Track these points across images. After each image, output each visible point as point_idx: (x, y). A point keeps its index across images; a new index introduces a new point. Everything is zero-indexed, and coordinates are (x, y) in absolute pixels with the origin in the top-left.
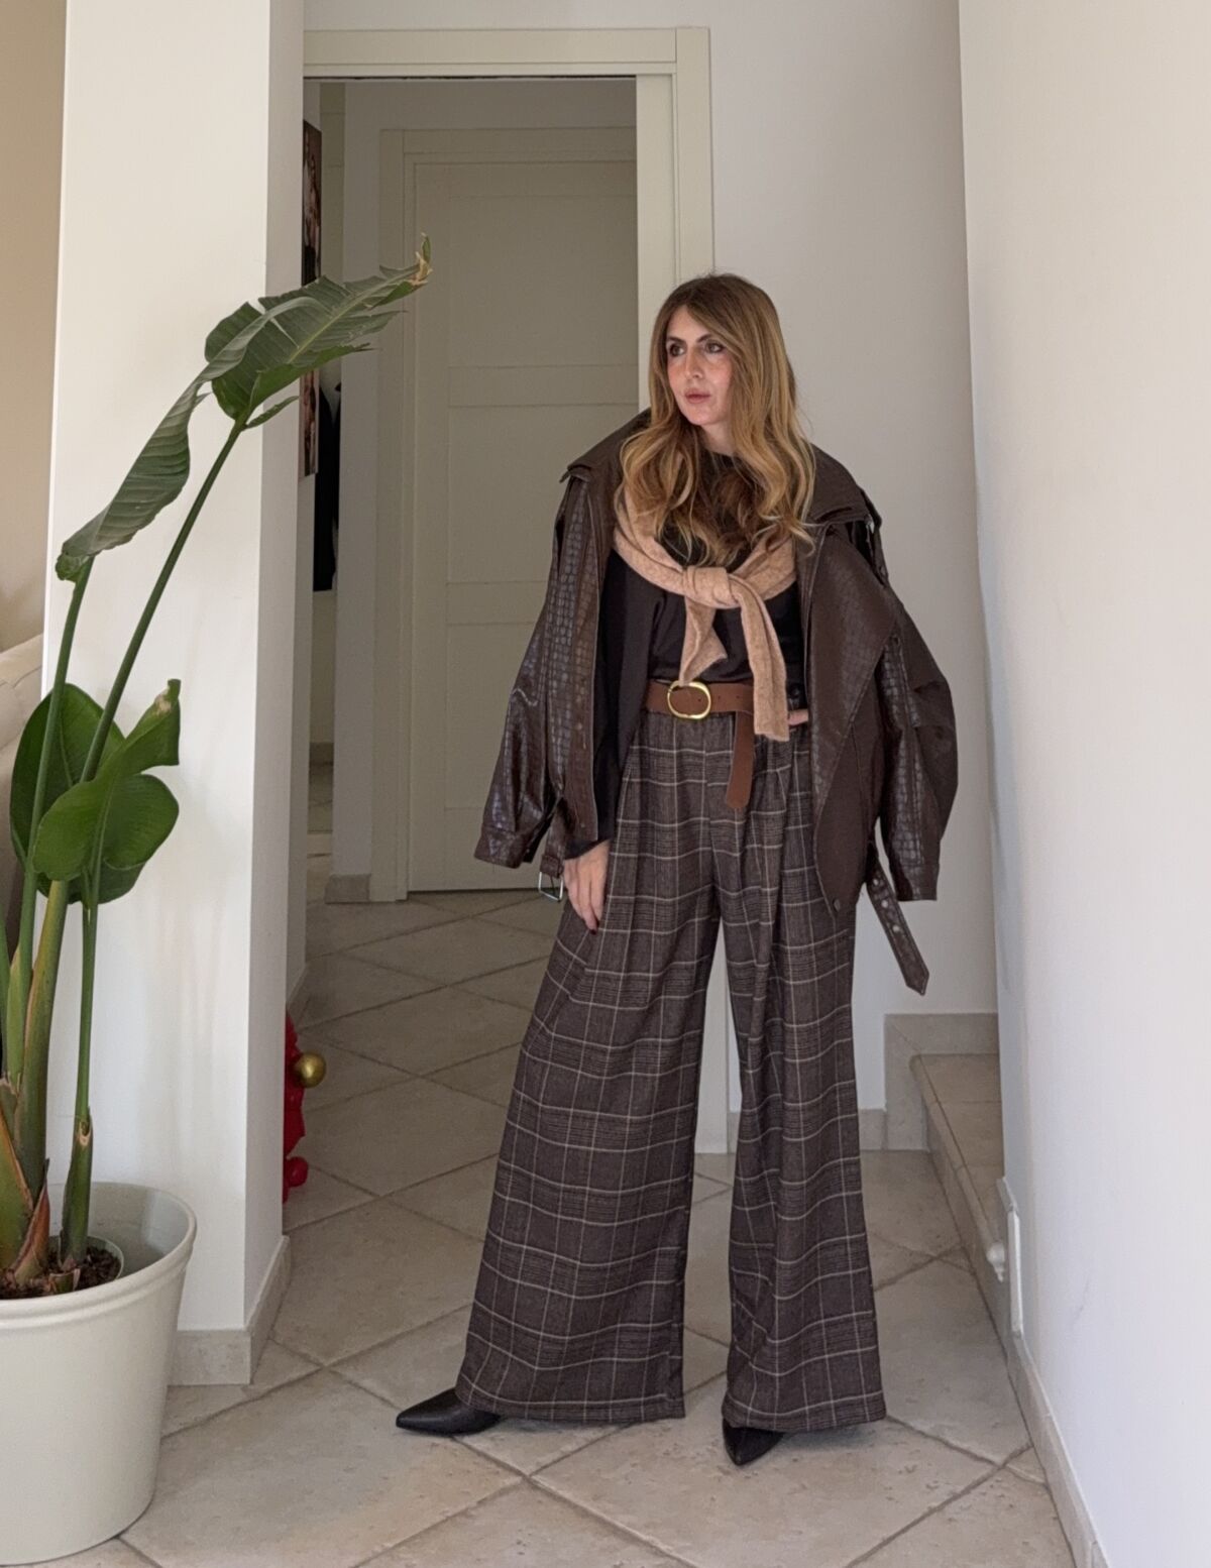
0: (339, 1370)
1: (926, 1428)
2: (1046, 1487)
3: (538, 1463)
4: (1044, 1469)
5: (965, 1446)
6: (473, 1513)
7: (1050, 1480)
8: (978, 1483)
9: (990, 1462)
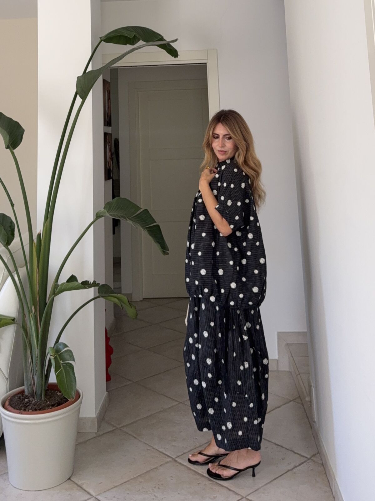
0: (121, 428)
1: (287, 447)
2: (322, 464)
3: (177, 455)
4: (322, 460)
5: (299, 453)
6: (159, 468)
7: (323, 463)
8: (303, 463)
9: (306, 457)
